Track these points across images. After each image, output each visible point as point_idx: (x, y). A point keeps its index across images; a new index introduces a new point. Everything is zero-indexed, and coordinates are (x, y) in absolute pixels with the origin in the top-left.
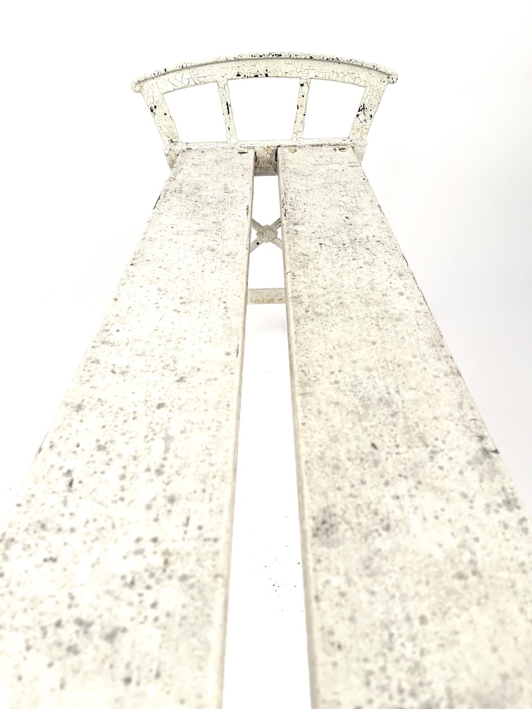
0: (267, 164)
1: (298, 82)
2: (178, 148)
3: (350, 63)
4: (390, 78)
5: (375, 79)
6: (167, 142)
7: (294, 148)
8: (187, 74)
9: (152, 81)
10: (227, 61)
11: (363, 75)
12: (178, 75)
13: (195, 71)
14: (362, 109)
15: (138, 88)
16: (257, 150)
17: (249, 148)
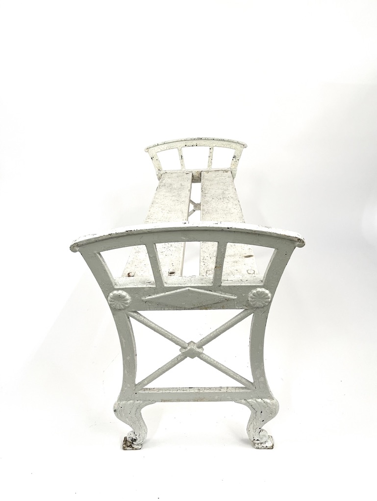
0: (196, 178)
1: (209, 148)
2: (162, 172)
3: (228, 141)
4: (244, 146)
5: (238, 147)
6: (157, 170)
7: (208, 172)
8: (166, 146)
9: (152, 148)
10: (181, 141)
11: (234, 145)
12: (163, 146)
13: (169, 144)
14: (234, 157)
15: (147, 150)
16: (193, 173)
17: (190, 172)
